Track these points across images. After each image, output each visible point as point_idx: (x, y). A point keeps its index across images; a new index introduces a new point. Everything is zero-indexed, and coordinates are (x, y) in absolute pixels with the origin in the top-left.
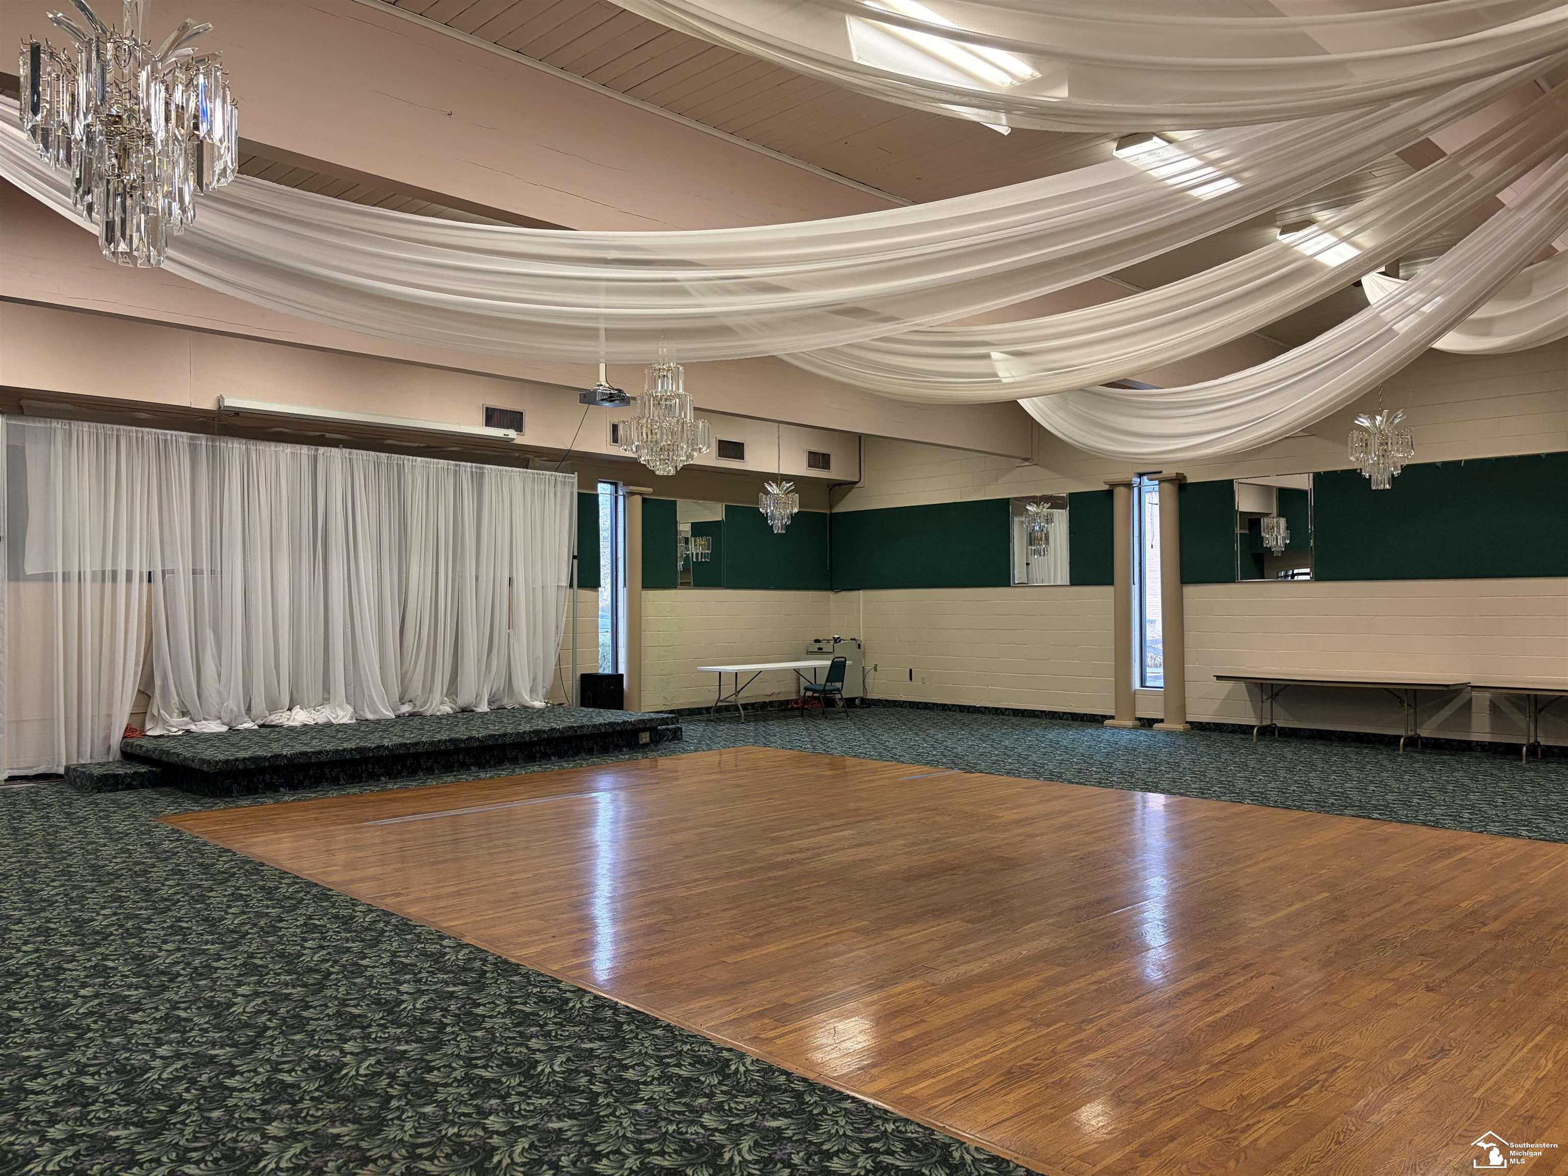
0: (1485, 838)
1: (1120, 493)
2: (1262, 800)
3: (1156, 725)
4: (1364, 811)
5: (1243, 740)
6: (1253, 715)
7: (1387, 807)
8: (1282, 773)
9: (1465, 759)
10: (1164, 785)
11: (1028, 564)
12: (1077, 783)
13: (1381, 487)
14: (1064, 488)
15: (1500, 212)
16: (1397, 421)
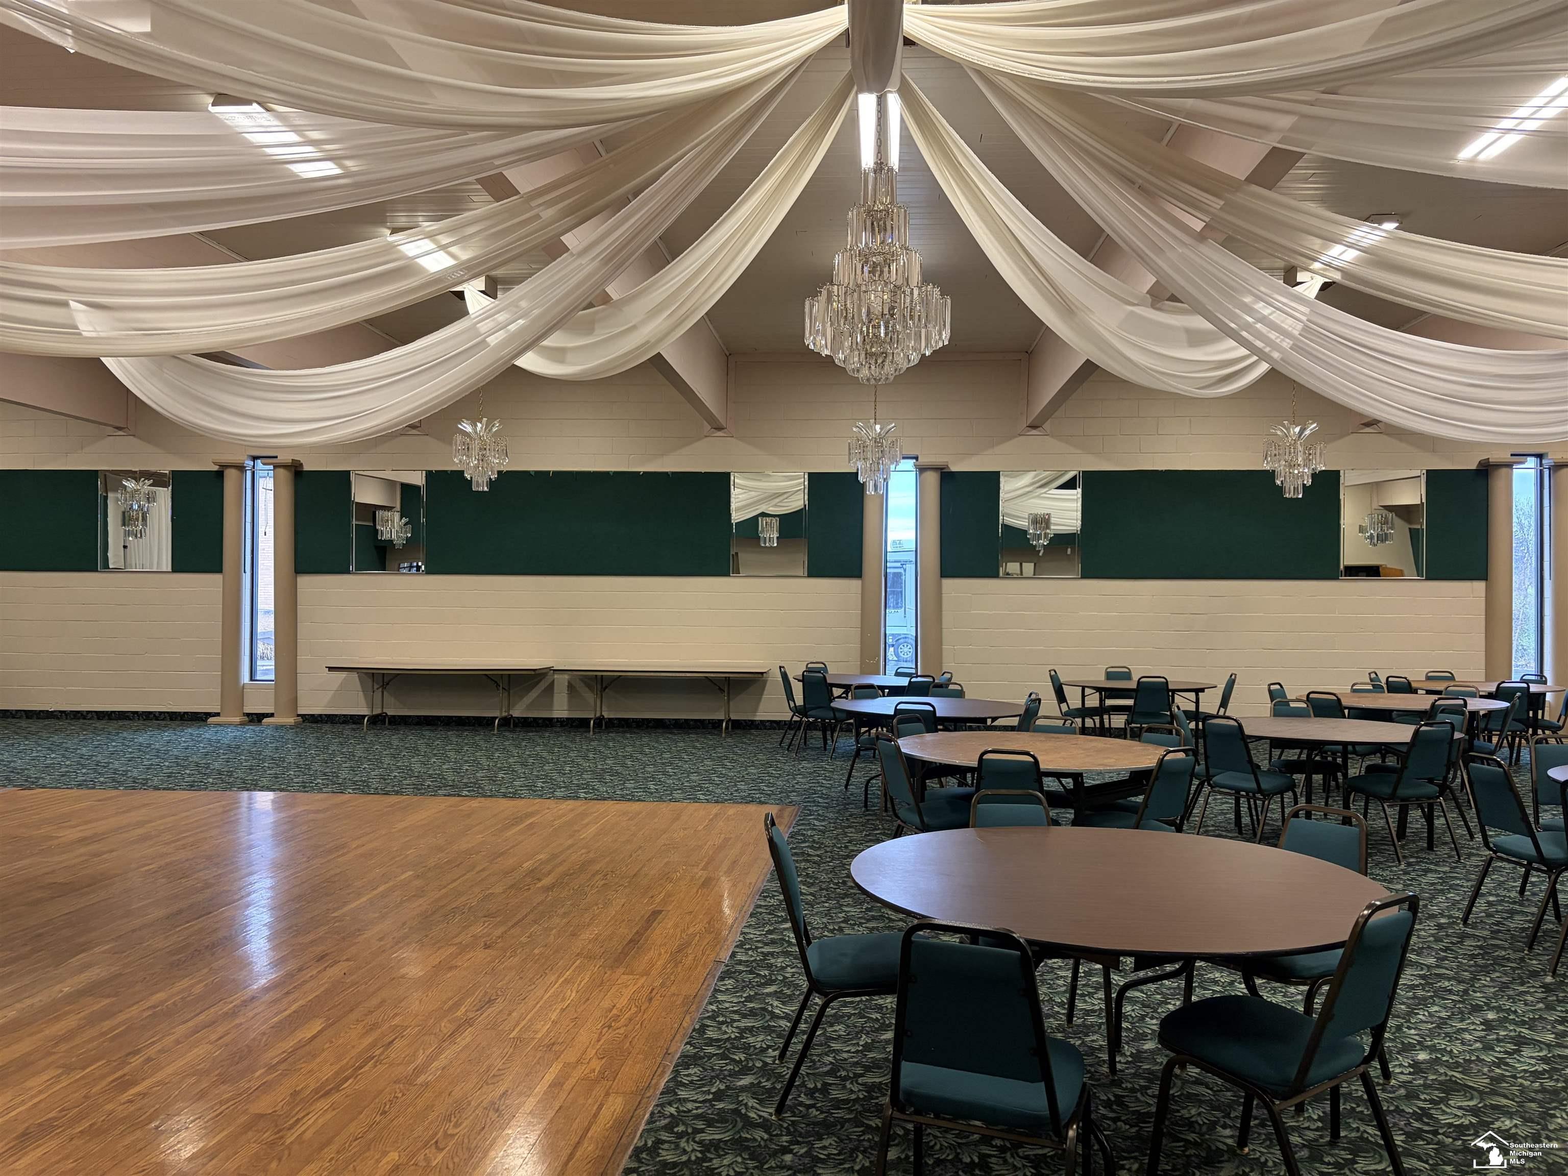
0: (551, 803)
1: (231, 476)
2: (363, 788)
3: (265, 720)
4: (455, 790)
5: (354, 729)
6: (365, 705)
7: (476, 784)
8: (387, 760)
9: (547, 735)
10: (265, 782)
11: (125, 547)
12: (164, 789)
13: (481, 489)
14: (168, 464)
15: (565, 255)
16: (494, 430)
